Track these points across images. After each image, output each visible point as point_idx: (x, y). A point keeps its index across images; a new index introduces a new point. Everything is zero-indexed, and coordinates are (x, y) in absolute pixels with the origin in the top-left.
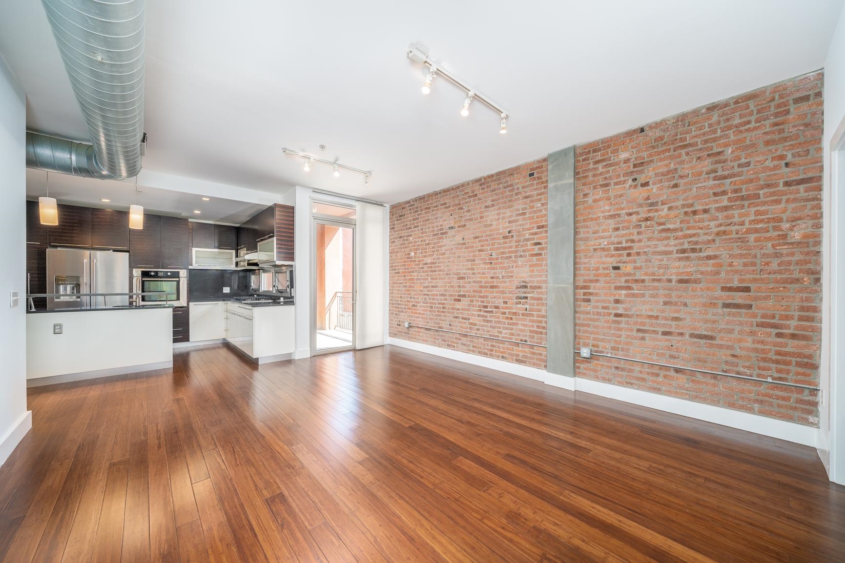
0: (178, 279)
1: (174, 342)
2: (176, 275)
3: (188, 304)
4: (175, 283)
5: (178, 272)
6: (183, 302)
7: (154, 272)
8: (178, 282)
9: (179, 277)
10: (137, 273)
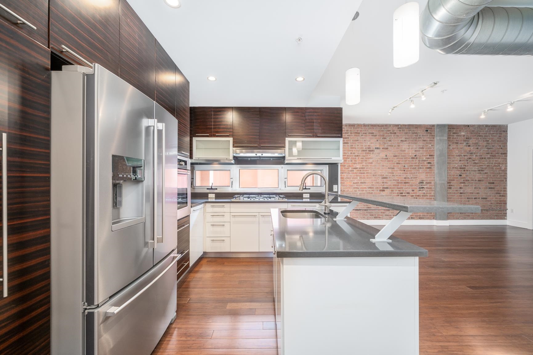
5: (186, 162)
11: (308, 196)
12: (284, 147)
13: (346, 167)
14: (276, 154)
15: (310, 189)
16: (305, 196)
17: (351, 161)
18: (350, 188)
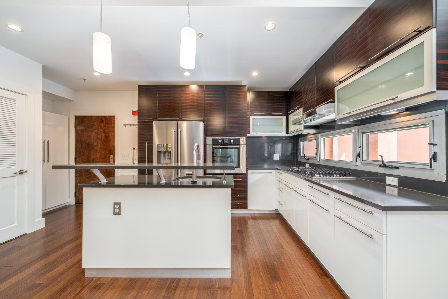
0: (239, 146)
1: (232, 208)
2: (237, 142)
3: (247, 172)
4: (237, 150)
5: (239, 139)
6: (242, 169)
7: (221, 139)
8: (239, 149)
9: (239, 144)
10: (210, 140)
11: (394, 181)
12: (333, 102)
15: (398, 168)
16: (388, 180)
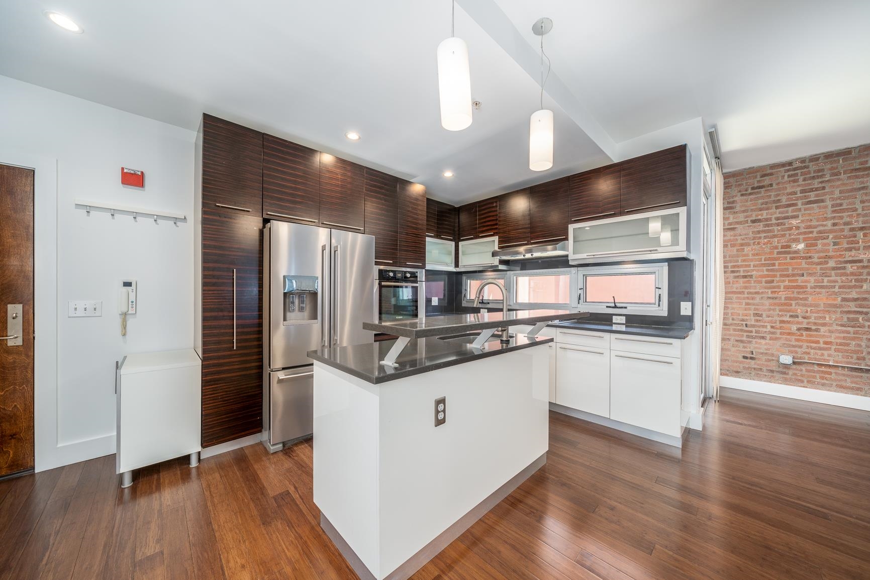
0: (416, 285)
2: (414, 278)
5: (417, 273)
7: (393, 271)
9: (417, 282)
11: (623, 320)
12: (566, 239)
13: (816, 260)
14: (551, 252)
15: (626, 308)
16: (615, 319)
17: (835, 244)
18: (829, 312)
